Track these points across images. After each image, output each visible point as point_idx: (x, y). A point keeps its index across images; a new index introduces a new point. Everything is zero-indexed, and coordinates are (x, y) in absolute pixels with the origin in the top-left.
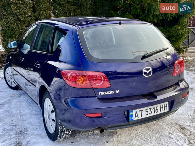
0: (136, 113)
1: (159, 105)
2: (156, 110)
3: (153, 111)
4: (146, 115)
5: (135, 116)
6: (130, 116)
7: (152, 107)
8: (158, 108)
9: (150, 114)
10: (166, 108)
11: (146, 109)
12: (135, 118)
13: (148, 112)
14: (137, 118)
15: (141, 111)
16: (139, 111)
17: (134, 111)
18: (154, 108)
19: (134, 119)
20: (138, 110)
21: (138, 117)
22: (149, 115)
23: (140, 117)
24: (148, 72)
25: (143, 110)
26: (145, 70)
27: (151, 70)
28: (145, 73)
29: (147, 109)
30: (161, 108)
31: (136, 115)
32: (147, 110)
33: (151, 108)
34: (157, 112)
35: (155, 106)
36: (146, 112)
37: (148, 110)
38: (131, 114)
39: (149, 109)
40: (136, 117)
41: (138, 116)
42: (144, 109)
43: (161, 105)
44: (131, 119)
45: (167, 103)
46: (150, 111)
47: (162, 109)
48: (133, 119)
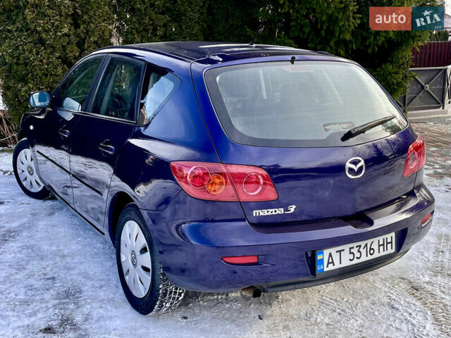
0: (330, 255)
1: (376, 240)
2: (371, 249)
3: (363, 251)
4: (351, 260)
5: (329, 263)
6: (317, 263)
7: (363, 243)
8: (375, 246)
9: (357, 258)
10: (389, 245)
11: (350, 249)
12: (327, 267)
13: (353, 253)
14: (331, 267)
15: (340, 251)
16: (337, 252)
17: (326, 252)
18: (366, 244)
19: (326, 269)
20: (333, 250)
21: (334, 265)
22: (356, 261)
23: (337, 266)
24: (356, 168)
25: (343, 250)
26: (351, 163)
27: (362, 163)
28: (351, 170)
29: (353, 248)
30: (380, 246)
31: (330, 261)
32: (352, 251)
33: (360, 246)
34: (371, 254)
35: (369, 242)
36: (351, 253)
37: (355, 250)
38: (319, 257)
39: (357, 247)
40: (330, 265)
41: (333, 262)
42: (346, 247)
43: (381, 239)
44: (318, 268)
45: (393, 234)
46: (359, 251)
47: (381, 248)
48: (323, 269)
